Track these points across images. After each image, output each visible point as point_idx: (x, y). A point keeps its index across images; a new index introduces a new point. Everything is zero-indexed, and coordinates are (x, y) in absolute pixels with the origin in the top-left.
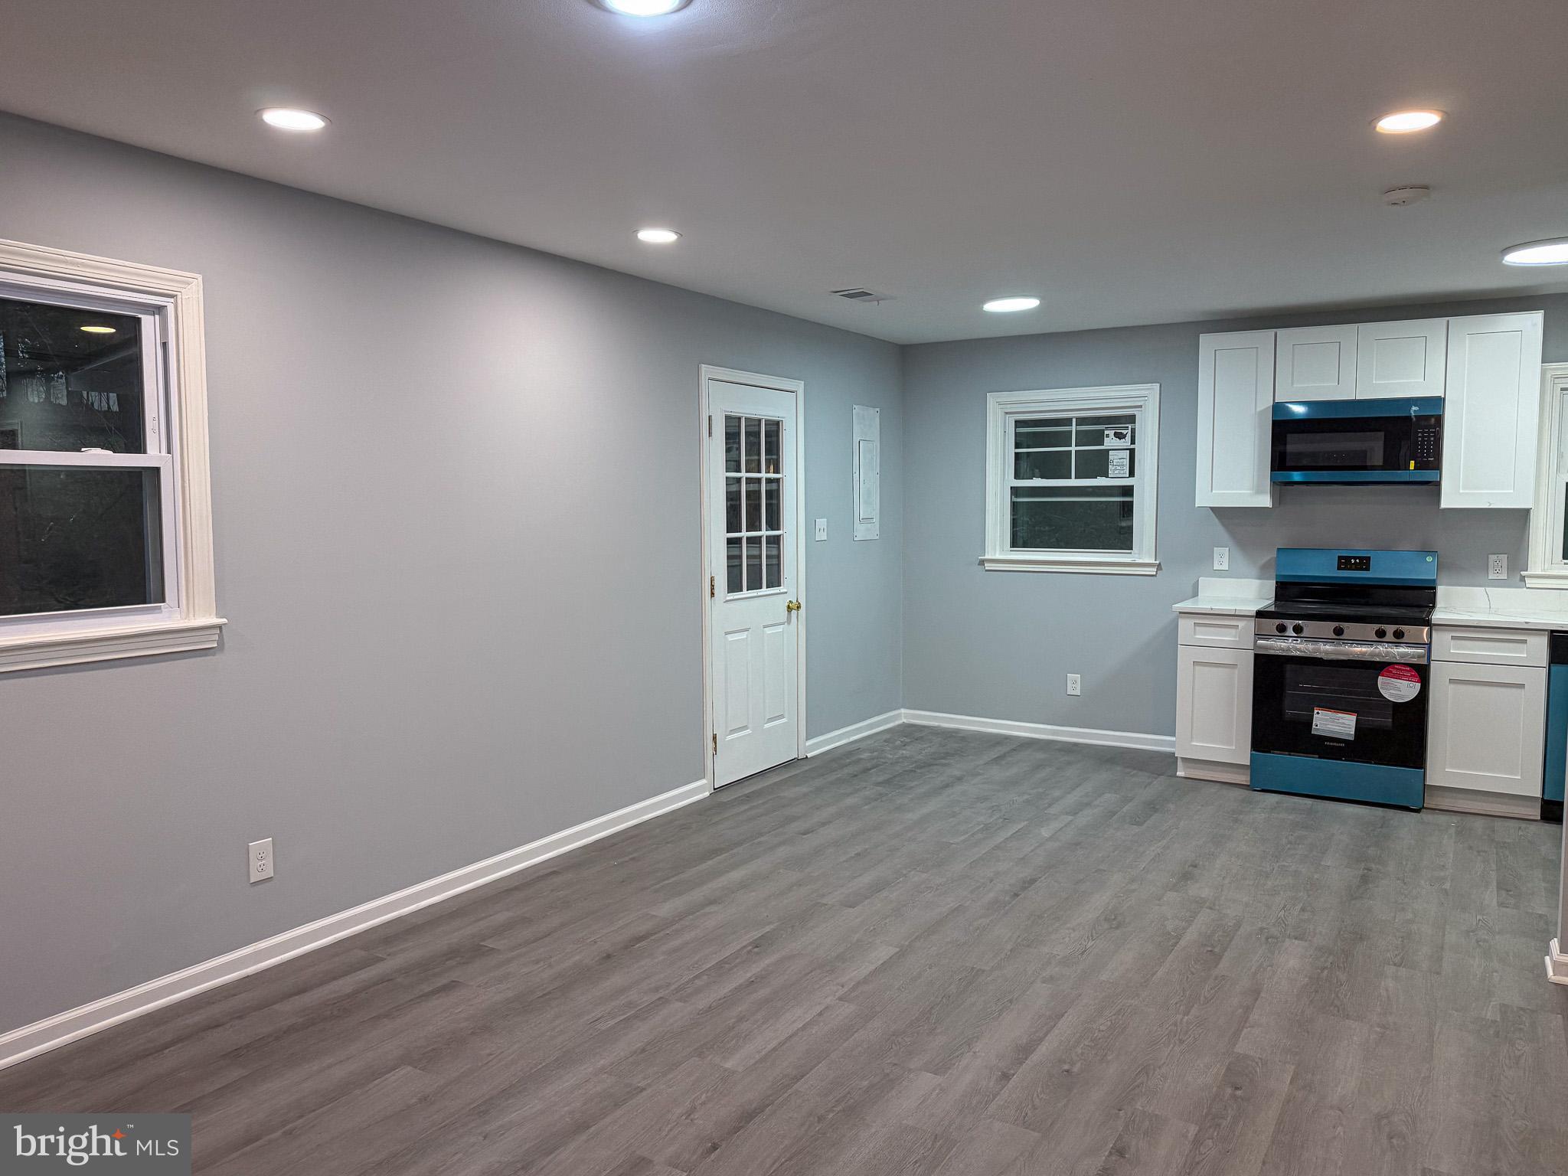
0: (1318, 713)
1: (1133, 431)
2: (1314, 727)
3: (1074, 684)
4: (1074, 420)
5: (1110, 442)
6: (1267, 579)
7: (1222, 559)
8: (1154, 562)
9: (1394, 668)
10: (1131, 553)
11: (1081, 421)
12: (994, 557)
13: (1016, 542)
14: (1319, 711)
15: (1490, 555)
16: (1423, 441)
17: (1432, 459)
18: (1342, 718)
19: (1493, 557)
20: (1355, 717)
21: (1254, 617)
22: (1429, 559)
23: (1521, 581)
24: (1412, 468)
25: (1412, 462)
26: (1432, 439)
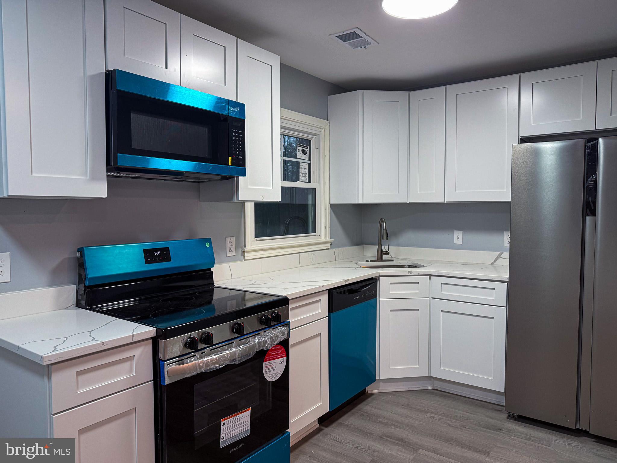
2: (221, 440)
14: (225, 421)
15: (226, 238)
16: (236, 140)
17: (241, 157)
18: (241, 418)
19: (228, 240)
20: (249, 411)
21: (152, 338)
22: (208, 245)
23: (242, 255)
24: (230, 163)
25: (230, 158)
26: (241, 139)
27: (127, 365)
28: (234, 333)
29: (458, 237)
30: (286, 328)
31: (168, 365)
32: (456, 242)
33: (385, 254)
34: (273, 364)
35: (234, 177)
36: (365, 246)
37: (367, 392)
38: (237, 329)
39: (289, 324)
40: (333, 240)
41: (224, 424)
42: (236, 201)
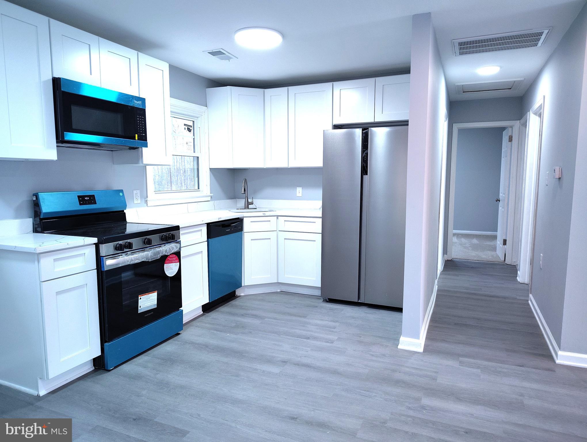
2: (139, 308)
6: (23, 218)
14: (141, 297)
15: (134, 191)
16: (140, 123)
17: (144, 135)
18: (151, 296)
19: (135, 192)
20: (156, 293)
21: (94, 244)
22: (121, 194)
23: (145, 203)
24: (137, 138)
25: (136, 135)
26: (143, 122)
27: (81, 259)
28: (146, 245)
29: (299, 191)
30: (178, 245)
31: (106, 259)
32: (298, 195)
33: (250, 204)
34: (171, 266)
35: (139, 148)
36: (237, 199)
37: (237, 295)
38: (147, 242)
39: (180, 242)
40: (213, 194)
41: (141, 298)
42: (141, 165)
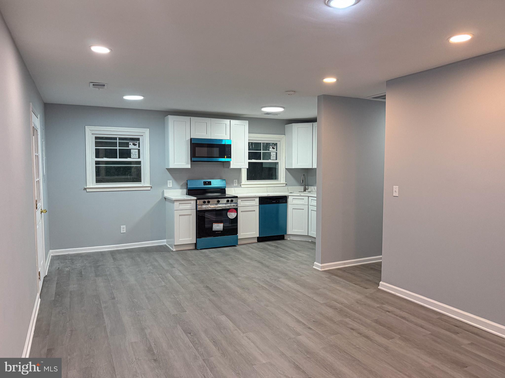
0: (214, 225)
1: (139, 143)
2: (213, 228)
3: (123, 229)
4: (118, 138)
5: (131, 146)
6: (183, 189)
7: (170, 183)
8: (150, 186)
9: (231, 210)
10: (141, 183)
11: (120, 139)
12: (90, 187)
13: (98, 181)
15: (234, 180)
16: (228, 151)
17: (230, 156)
18: (220, 225)
20: (223, 224)
21: (195, 200)
22: (224, 181)
23: (240, 186)
25: (226, 156)
31: (199, 206)
33: (307, 189)
37: (285, 239)
39: (238, 204)
40: (287, 183)
